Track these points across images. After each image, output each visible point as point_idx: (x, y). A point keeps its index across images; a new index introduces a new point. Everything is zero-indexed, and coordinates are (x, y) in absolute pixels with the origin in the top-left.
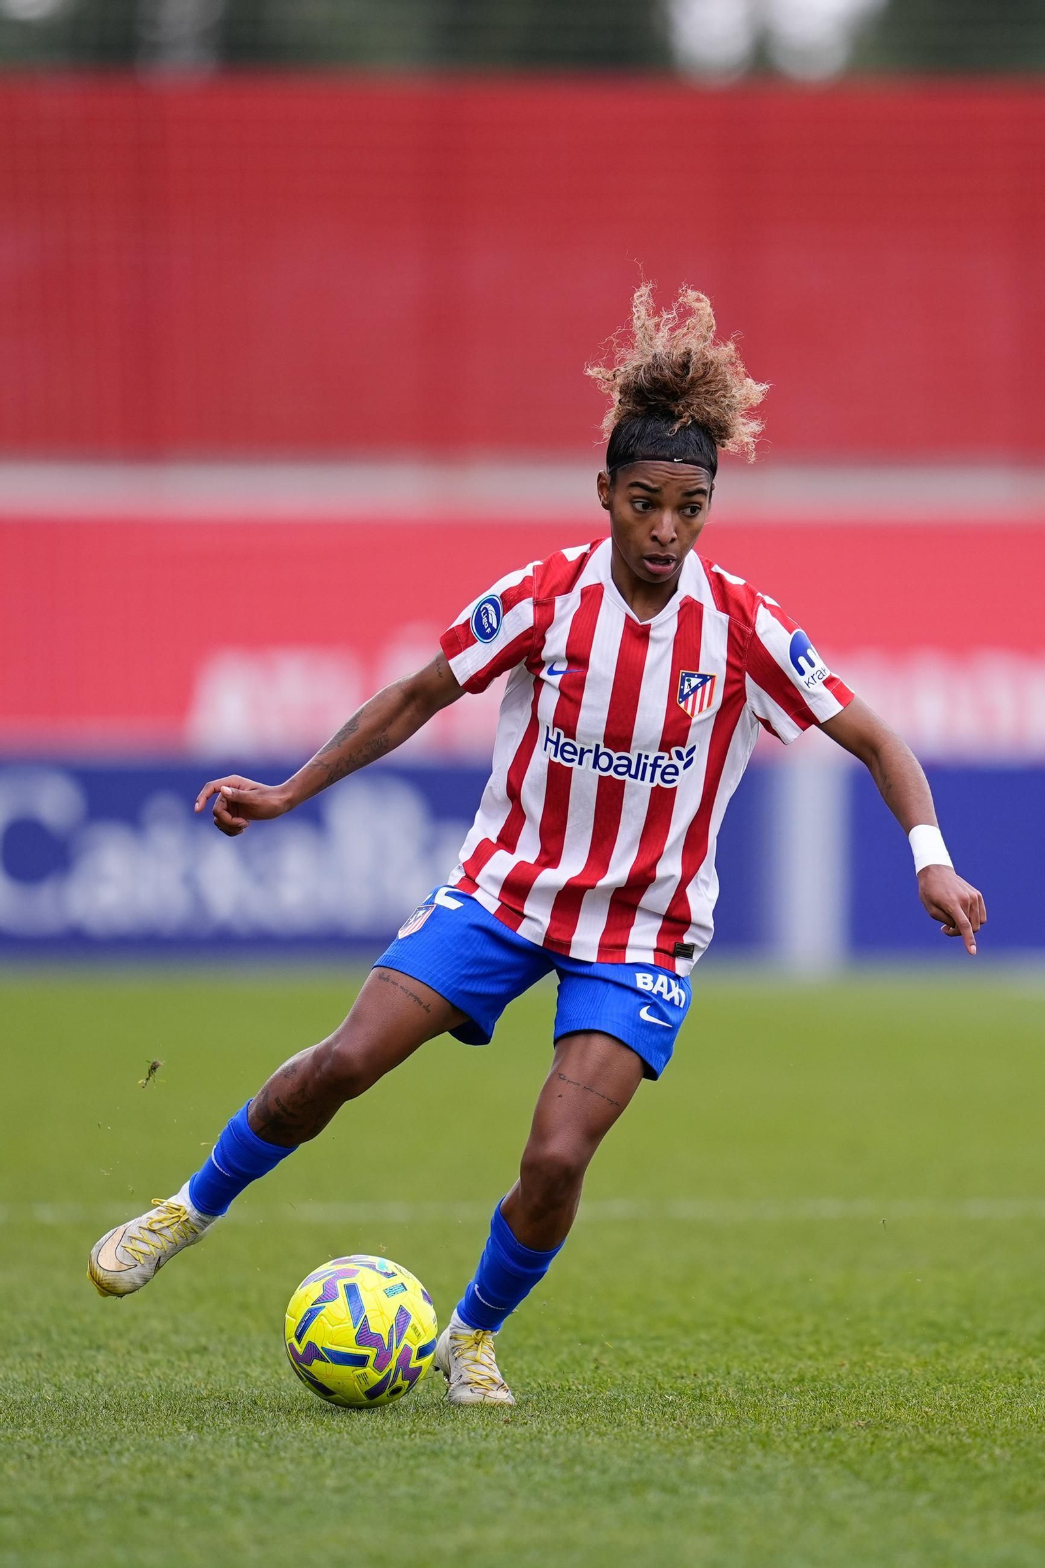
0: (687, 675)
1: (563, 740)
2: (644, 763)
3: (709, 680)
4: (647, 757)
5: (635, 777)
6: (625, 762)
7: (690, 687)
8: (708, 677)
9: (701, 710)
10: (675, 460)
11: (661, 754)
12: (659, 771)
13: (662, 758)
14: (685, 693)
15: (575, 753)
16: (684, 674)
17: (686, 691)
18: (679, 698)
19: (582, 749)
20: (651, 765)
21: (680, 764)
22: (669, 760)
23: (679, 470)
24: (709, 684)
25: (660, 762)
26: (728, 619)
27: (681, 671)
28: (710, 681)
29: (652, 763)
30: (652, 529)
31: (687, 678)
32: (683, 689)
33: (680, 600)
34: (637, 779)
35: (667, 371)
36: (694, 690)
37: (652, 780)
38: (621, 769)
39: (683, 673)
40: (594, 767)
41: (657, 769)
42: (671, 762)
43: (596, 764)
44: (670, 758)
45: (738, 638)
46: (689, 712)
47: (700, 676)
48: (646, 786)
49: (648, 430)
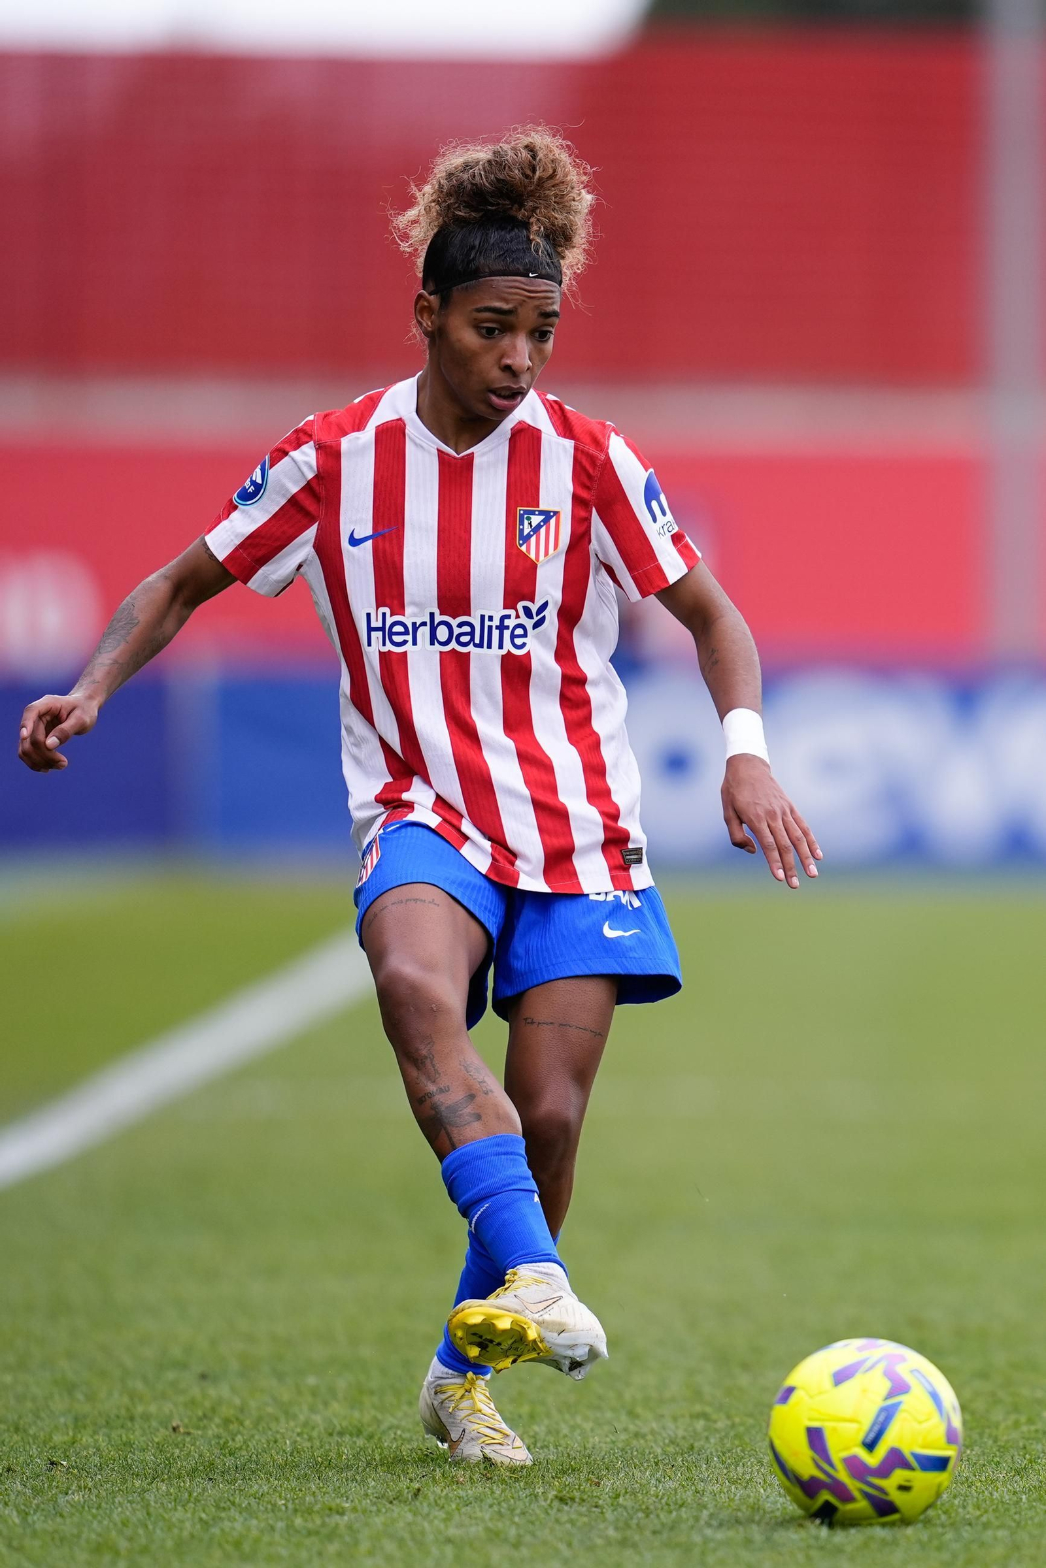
0: (526, 512)
1: (390, 620)
2: (489, 626)
3: (552, 517)
4: (491, 619)
5: (480, 645)
6: (467, 629)
7: (531, 526)
8: (552, 514)
9: (546, 553)
10: (531, 275)
11: (507, 612)
12: (507, 633)
13: (509, 617)
14: (525, 534)
15: (406, 633)
16: (522, 512)
17: (526, 532)
18: (519, 540)
19: (414, 624)
20: (497, 627)
21: (529, 623)
22: (516, 618)
23: (536, 286)
24: (553, 521)
25: (507, 622)
26: (573, 444)
27: (519, 508)
28: (554, 519)
29: (498, 624)
30: (502, 357)
31: (526, 516)
32: (523, 529)
33: (513, 426)
34: (483, 648)
35: (517, 172)
36: (536, 530)
37: (501, 647)
38: (465, 639)
39: (520, 510)
40: (432, 643)
41: (505, 631)
42: (518, 621)
43: (433, 638)
44: (518, 616)
45: (588, 467)
46: (532, 556)
47: (541, 513)
48: (496, 653)
49: (492, 241)
